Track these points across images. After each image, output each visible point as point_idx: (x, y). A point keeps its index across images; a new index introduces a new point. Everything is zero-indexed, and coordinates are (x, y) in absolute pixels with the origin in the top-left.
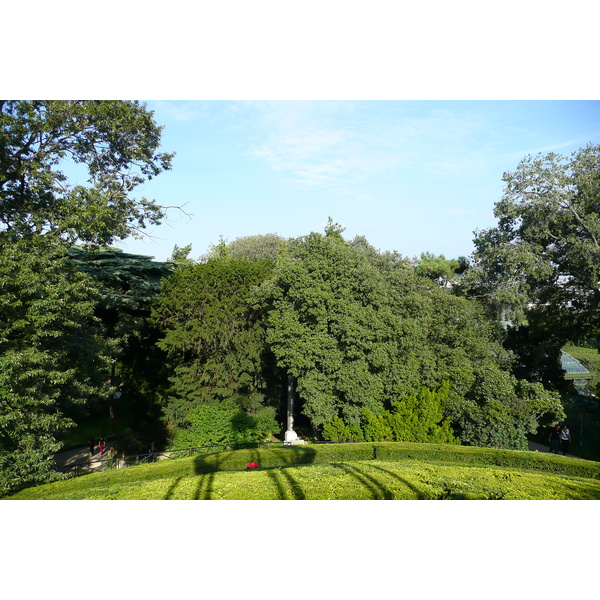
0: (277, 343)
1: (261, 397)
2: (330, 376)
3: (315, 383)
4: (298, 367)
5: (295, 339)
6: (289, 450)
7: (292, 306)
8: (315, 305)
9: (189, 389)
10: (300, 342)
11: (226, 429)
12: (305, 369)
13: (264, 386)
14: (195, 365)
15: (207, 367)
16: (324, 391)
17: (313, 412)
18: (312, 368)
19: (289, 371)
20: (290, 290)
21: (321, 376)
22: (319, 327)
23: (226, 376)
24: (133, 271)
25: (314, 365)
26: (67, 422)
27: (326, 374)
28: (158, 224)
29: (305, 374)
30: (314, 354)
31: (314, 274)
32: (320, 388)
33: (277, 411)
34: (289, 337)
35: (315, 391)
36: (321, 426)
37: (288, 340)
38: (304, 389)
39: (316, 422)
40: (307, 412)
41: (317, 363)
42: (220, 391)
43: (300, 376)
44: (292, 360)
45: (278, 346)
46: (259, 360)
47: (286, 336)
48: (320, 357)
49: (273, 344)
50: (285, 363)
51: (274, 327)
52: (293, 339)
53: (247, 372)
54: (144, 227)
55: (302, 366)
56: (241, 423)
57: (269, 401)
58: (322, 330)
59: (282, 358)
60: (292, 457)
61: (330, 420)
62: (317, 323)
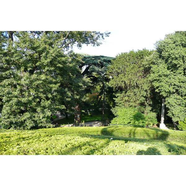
0: (155, 80)
1: (150, 108)
2: (184, 97)
3: (175, 101)
4: (165, 92)
5: (165, 78)
6: (153, 131)
7: (164, 62)
8: (176, 59)
9: (120, 102)
10: (167, 79)
11: (131, 119)
12: (170, 93)
13: (151, 103)
14: (123, 93)
15: (127, 94)
16: (180, 105)
17: (173, 115)
18: (174, 93)
19: (161, 94)
20: (163, 53)
21: (179, 97)
22: (178, 71)
23: (134, 98)
24: (105, 61)
25: (174, 91)
26: (62, 107)
27: (182, 96)
28: (108, 36)
29: (170, 95)
30: (175, 85)
31: (177, 43)
32: (178, 103)
33: (157, 115)
34: (161, 77)
35: (175, 104)
36: (177, 122)
37: (161, 78)
38: (169, 103)
39: (174, 120)
40: (170, 114)
41: (177, 90)
42: (131, 104)
43: (167, 97)
44: (162, 88)
45: (155, 82)
46: (149, 91)
47: (160, 76)
48: (178, 87)
49: (153, 81)
50: (159, 90)
51: (154, 73)
52: (163, 77)
53: (143, 96)
54: (104, 39)
55: (168, 90)
56: (138, 117)
57: (154, 110)
58: (180, 73)
59: (158, 87)
60: (153, 134)
61: (182, 120)
62: (177, 69)
